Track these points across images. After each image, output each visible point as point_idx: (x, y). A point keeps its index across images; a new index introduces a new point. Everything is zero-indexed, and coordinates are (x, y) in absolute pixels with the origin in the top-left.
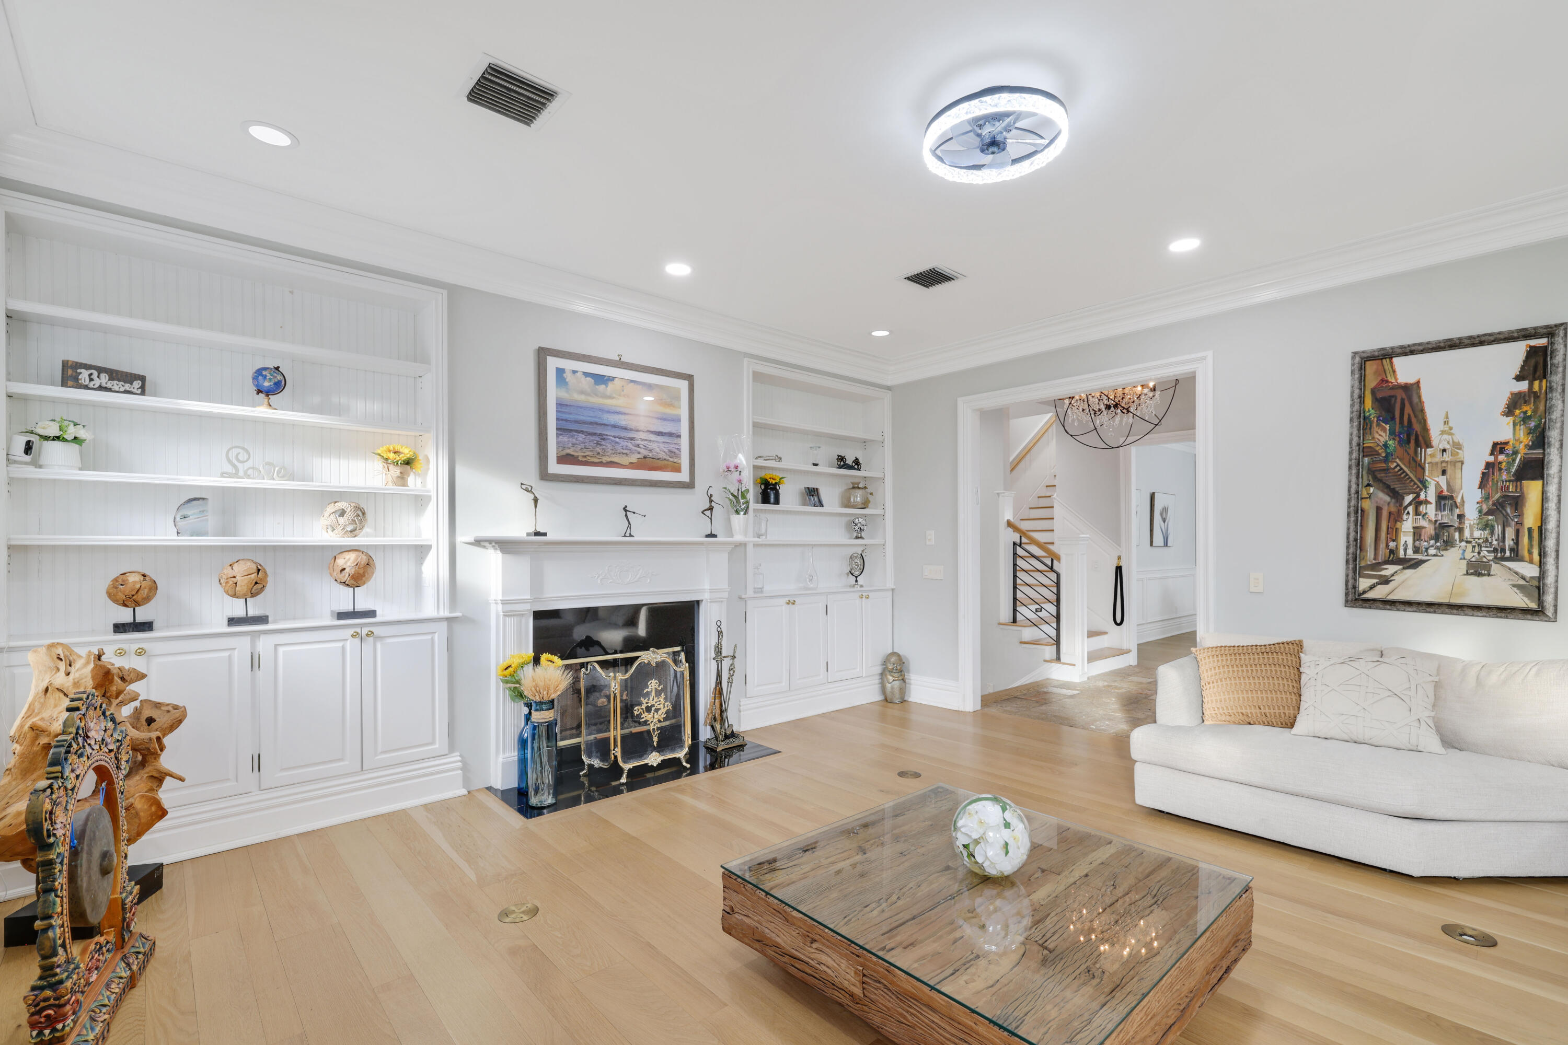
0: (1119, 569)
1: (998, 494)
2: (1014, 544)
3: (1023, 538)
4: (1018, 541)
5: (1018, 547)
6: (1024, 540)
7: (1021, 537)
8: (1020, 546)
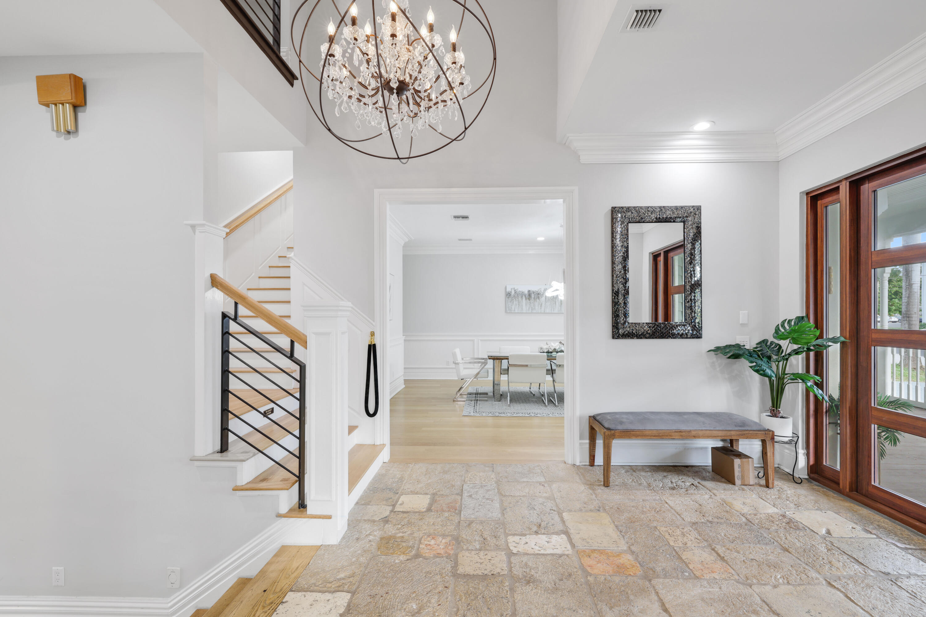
0: (372, 349)
1: (193, 227)
2: (224, 316)
3: (240, 307)
4: (231, 313)
5: (232, 323)
6: (242, 310)
7: (236, 304)
8: (235, 319)
